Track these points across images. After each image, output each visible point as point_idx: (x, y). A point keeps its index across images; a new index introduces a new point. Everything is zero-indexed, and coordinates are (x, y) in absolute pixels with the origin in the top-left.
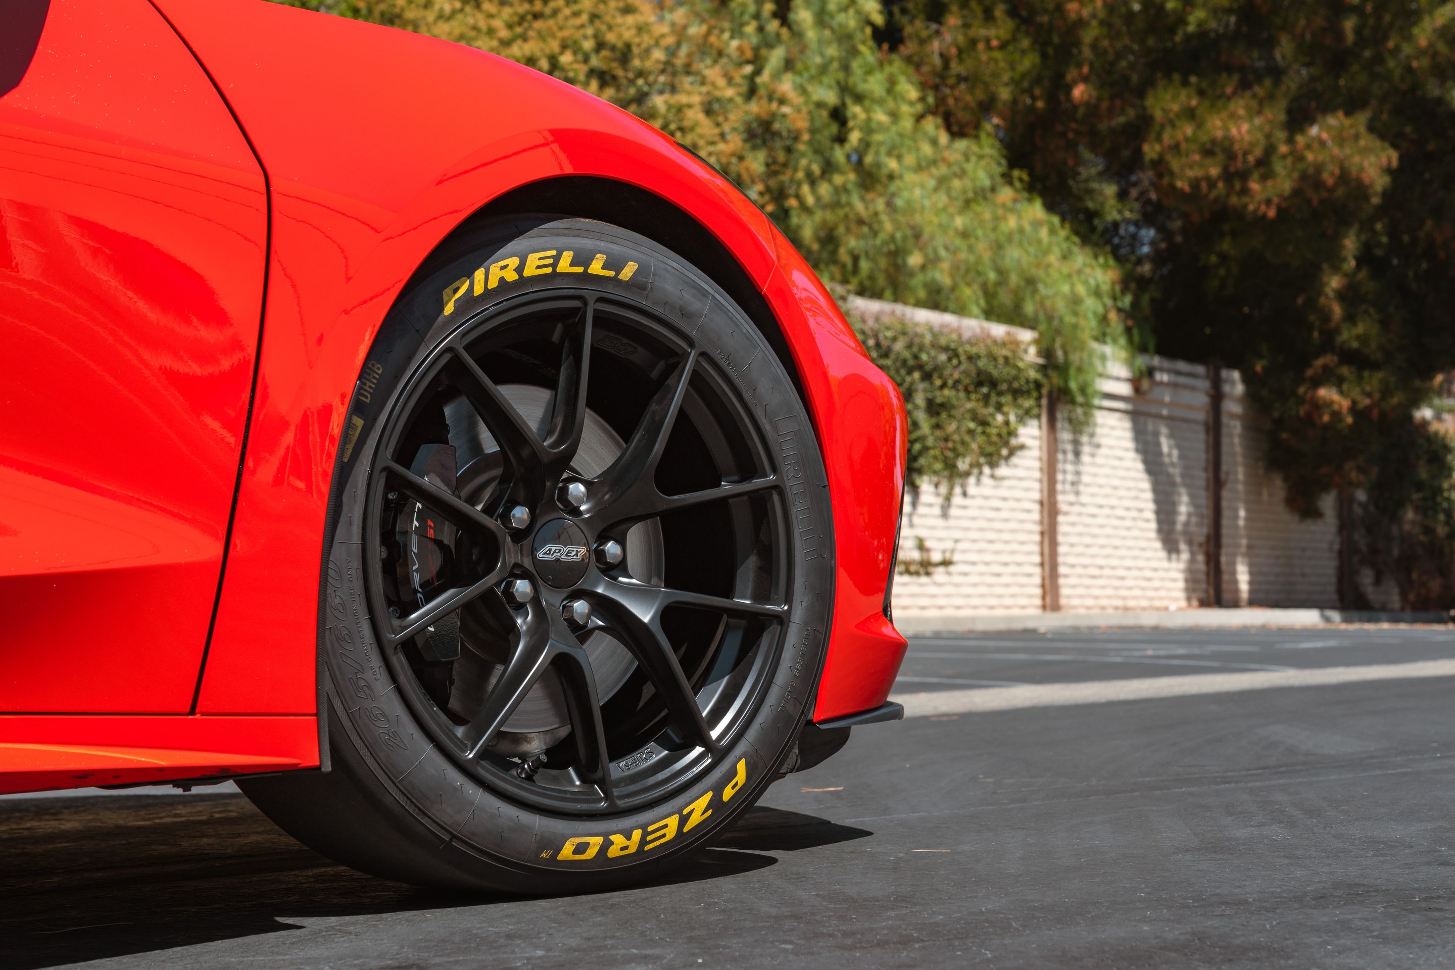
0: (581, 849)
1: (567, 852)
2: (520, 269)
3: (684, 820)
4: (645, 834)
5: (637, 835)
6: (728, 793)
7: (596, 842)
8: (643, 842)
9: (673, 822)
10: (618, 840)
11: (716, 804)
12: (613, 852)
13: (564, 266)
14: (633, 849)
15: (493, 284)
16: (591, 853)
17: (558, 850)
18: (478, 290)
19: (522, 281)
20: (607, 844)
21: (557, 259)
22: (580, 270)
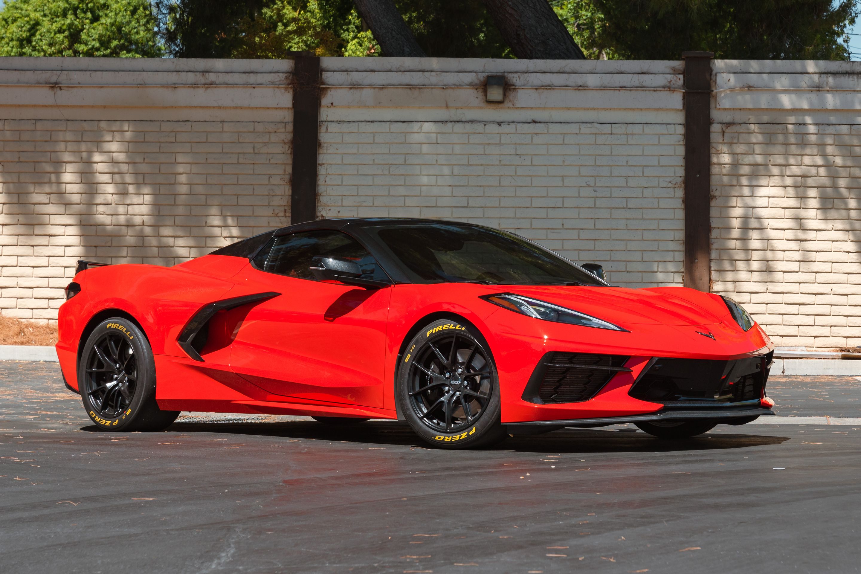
0: (439, 438)
1: (437, 438)
2: (442, 328)
3: (460, 437)
4: (452, 438)
5: (451, 437)
6: (471, 433)
7: (442, 437)
8: (452, 439)
9: (458, 436)
10: (447, 438)
11: (468, 435)
12: (446, 440)
13: (451, 327)
14: (450, 440)
15: (437, 331)
16: (441, 439)
17: (435, 437)
18: (434, 332)
19: (443, 330)
20: (444, 438)
21: (450, 326)
22: (454, 328)
